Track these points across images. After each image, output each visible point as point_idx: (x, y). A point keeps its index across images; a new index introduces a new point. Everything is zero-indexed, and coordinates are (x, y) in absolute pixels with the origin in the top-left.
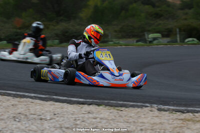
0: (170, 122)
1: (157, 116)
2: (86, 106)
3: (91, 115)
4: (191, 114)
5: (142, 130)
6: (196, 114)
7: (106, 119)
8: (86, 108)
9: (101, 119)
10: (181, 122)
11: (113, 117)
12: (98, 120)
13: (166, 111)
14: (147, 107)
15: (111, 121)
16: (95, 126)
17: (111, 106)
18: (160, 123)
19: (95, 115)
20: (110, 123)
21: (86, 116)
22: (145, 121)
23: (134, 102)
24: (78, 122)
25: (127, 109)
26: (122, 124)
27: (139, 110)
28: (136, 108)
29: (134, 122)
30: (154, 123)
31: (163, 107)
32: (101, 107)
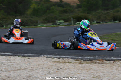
0: (48, 63)
1: (45, 61)
2: (12, 57)
3: (9, 61)
4: (62, 59)
5: (32, 67)
6: (64, 59)
7: (16, 63)
8: (12, 58)
9: (14, 63)
10: (54, 63)
11: (20, 62)
12: (12, 63)
13: (50, 58)
14: (42, 56)
15: (19, 64)
16: (10, 66)
17: (25, 56)
18: (43, 64)
19: (11, 61)
20: (17, 65)
21: (7, 62)
22: (35, 63)
23: (36, 54)
24: (2, 65)
25: (31, 58)
26: (23, 65)
27: (38, 58)
28: (36, 57)
29: (30, 64)
30: (40, 64)
31: (49, 56)
32: (20, 57)
